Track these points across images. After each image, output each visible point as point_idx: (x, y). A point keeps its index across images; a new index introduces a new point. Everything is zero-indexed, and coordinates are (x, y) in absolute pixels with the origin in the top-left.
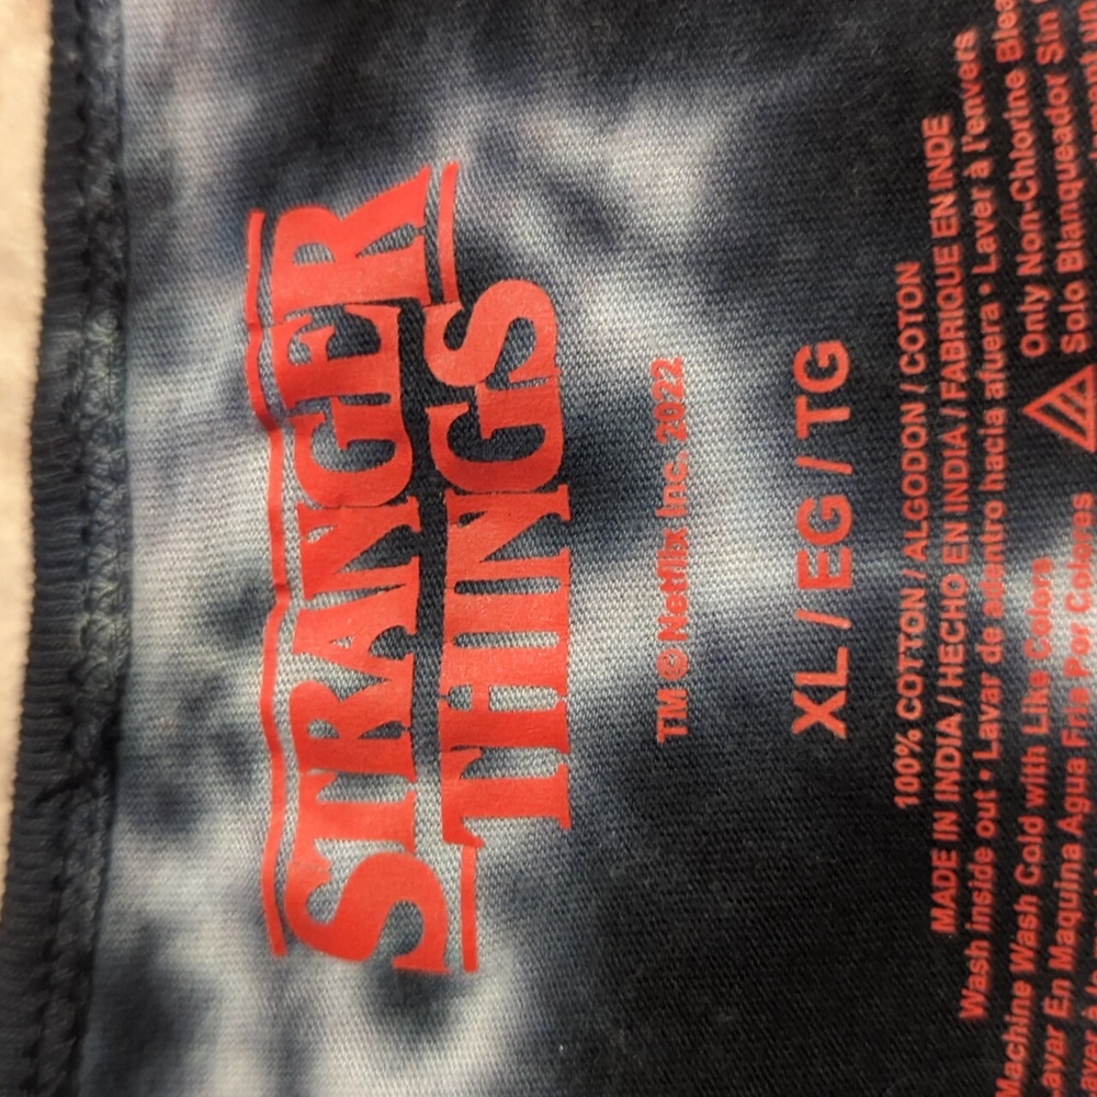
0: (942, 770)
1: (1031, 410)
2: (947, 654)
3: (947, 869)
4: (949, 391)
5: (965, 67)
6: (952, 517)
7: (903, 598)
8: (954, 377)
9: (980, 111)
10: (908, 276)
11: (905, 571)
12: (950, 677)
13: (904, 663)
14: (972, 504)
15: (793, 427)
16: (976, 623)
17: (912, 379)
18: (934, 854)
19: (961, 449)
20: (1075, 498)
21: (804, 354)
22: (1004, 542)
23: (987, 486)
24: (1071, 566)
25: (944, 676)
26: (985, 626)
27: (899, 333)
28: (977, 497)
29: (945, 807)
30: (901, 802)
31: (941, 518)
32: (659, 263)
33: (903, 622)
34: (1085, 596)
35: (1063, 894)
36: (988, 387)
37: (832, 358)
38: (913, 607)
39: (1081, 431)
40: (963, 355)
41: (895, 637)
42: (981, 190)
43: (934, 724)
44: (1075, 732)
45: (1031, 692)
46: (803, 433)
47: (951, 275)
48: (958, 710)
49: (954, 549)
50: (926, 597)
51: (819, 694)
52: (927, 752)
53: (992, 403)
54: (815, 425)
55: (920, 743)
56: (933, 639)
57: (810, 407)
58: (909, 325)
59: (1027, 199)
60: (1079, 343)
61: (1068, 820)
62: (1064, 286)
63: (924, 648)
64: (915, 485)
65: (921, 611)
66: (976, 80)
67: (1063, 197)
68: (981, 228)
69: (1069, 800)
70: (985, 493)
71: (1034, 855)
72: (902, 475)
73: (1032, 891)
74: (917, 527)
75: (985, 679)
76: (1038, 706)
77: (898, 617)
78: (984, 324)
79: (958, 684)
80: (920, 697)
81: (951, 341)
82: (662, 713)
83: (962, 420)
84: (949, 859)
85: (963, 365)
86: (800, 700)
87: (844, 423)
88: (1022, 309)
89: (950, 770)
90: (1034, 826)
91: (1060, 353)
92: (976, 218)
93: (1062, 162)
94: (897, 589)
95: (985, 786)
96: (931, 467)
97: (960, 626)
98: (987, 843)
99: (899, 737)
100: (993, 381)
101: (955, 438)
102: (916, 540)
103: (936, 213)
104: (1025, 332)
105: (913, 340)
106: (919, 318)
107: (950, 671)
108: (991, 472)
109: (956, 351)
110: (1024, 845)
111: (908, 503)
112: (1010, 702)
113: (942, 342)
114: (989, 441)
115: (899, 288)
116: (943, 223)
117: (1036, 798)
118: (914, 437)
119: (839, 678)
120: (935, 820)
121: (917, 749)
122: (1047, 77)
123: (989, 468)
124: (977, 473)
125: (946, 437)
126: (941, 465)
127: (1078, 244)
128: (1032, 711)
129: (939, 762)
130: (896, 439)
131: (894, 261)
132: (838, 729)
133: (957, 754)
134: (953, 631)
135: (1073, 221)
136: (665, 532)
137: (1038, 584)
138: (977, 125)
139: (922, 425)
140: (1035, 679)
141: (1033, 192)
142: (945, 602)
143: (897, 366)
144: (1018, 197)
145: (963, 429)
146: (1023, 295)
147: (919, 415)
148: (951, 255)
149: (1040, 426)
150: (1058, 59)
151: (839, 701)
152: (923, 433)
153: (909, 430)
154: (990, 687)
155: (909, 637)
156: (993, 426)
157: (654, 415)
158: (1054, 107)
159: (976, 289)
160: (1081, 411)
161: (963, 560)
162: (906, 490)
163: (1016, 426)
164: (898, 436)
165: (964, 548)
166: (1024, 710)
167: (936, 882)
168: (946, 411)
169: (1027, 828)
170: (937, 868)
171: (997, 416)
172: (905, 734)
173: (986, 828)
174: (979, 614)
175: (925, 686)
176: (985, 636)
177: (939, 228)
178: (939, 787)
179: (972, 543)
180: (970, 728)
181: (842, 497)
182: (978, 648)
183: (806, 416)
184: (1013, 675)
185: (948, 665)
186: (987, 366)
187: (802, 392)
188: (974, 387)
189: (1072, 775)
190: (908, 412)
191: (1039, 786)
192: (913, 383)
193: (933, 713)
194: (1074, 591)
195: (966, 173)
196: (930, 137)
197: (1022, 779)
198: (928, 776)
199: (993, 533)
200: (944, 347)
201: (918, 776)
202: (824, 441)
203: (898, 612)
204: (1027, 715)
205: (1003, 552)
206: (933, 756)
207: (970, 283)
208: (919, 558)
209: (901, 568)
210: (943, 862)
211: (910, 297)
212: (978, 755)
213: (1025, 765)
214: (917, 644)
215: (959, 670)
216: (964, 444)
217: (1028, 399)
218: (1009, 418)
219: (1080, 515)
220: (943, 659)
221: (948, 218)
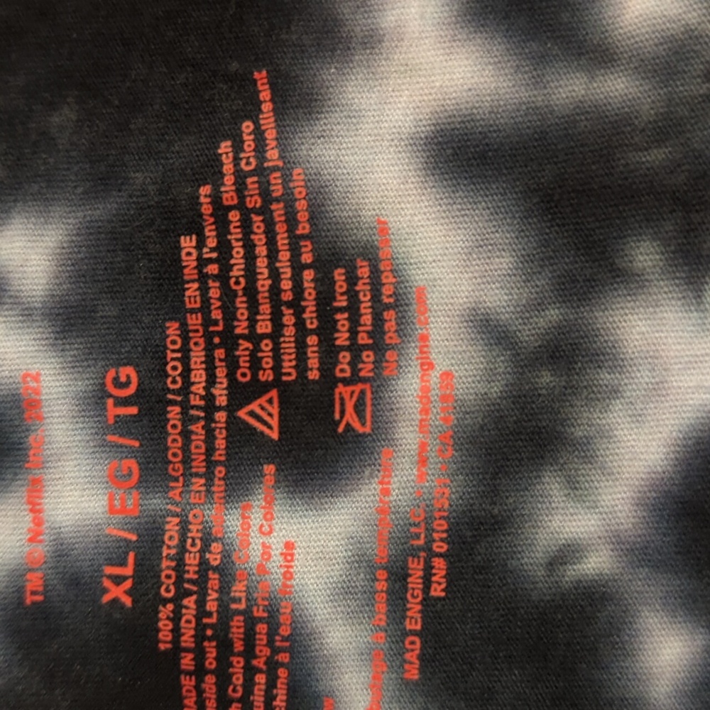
0: (185, 628)
1: (242, 414)
2: (189, 558)
3: (190, 686)
4: (195, 400)
5: (205, 206)
6: (197, 475)
7: (168, 523)
8: (197, 391)
9: (214, 233)
10: (172, 329)
11: (169, 507)
12: (191, 572)
13: (165, 564)
14: (208, 468)
15: (105, 416)
16: (207, 540)
17: (174, 392)
18: (182, 677)
19: (201, 435)
20: (265, 467)
21: (111, 374)
22: (226, 491)
23: (216, 457)
24: (263, 508)
25: (188, 572)
26: (213, 541)
27: (167, 363)
28: (210, 464)
29: (187, 650)
30: (162, 647)
31: (191, 475)
32: (27, 313)
33: (166, 538)
34: (270, 526)
35: (255, 703)
36: (218, 398)
37: (128, 377)
38: (172, 528)
39: (270, 427)
40: (204, 378)
41: (162, 547)
42: (214, 281)
43: (182, 600)
44: (261, 608)
45: (237, 582)
46: (111, 421)
47: (197, 331)
48: (195, 593)
49: (198, 494)
50: (180, 522)
51: (118, 580)
52: (176, 618)
53: (220, 409)
54: (118, 416)
55: (173, 612)
56: (182, 549)
57: (115, 405)
58: (173, 359)
59: (239, 288)
60: (269, 375)
61: (258, 660)
62: (261, 341)
63: (177, 554)
64: (175, 455)
65: (177, 531)
66: (211, 215)
67: (260, 289)
68: (214, 304)
69: (257, 649)
70: (216, 461)
71: (238, 680)
72: (167, 449)
73: (239, 701)
74: (176, 480)
75: (210, 574)
76: (241, 591)
77: (164, 534)
78: (217, 360)
79: (196, 577)
80: (174, 584)
81: (198, 369)
82: (29, 586)
83: (202, 418)
84: (190, 680)
85: (204, 384)
86: (107, 583)
87: (135, 416)
88: (237, 353)
89: (190, 629)
90: (238, 663)
91: (258, 380)
92: (211, 298)
93: (260, 268)
94: (165, 517)
95: (210, 639)
96: (184, 444)
97: (198, 542)
98: (211, 672)
99: (161, 608)
100: (221, 395)
101: (198, 428)
102: (176, 487)
103: (187, 293)
104: (239, 367)
105: (175, 368)
106: (179, 355)
107: (192, 569)
108: (218, 449)
109: (199, 376)
110: (234, 674)
111: (171, 466)
112: (224, 589)
113: (193, 370)
114: (218, 430)
115: (168, 336)
116: (192, 299)
117: (239, 646)
118: (174, 426)
119: (128, 571)
120: (182, 658)
121: (171, 615)
122: (253, 216)
123: (217, 447)
124: (210, 450)
125: (192, 428)
126: (190, 444)
127: (269, 317)
128: (237, 594)
129: (183, 623)
130: (164, 427)
131: (165, 320)
132: (128, 601)
133: (193, 620)
134: (193, 545)
135: (266, 303)
136: (30, 477)
137: (244, 517)
138: (212, 242)
139: (179, 420)
140: (240, 575)
141: (243, 285)
142: (190, 527)
143: (166, 383)
144: (234, 287)
145: (203, 423)
146: (238, 345)
147: (177, 414)
148: (197, 319)
149: (247, 424)
150: (258, 205)
151: (128, 584)
152: (179, 424)
153: (172, 422)
154: (214, 579)
155: (169, 547)
156: (219, 422)
157: (23, 405)
158: (256, 234)
159: (212, 339)
160: (270, 415)
161: (202, 501)
162: (170, 457)
163: (233, 422)
164: (166, 425)
165: (203, 494)
166: (232, 594)
167: (184, 693)
168: (192, 412)
169: (235, 663)
170: (185, 685)
171: (221, 416)
172: (164, 606)
173: (211, 663)
174: (210, 534)
175: (177, 577)
176: (212, 548)
177: (190, 302)
178: (183, 638)
179: (208, 491)
180: (201, 603)
181: (133, 460)
182: (208, 556)
183: (113, 411)
184: (226, 572)
185: (190, 565)
186: (218, 386)
187: (110, 396)
188: (209, 398)
189: (260, 633)
190: (172, 411)
191: (240, 639)
192: (174, 394)
193: (182, 594)
194: (265, 523)
195: (205, 271)
196: (185, 248)
197: (231, 635)
198: (176, 631)
199: (218, 486)
200: (193, 373)
201: (172, 631)
202: (123, 426)
203: (164, 531)
204: (234, 597)
205: (225, 497)
206: (180, 619)
207: (208, 337)
208: (178, 499)
209: (167, 504)
210: (187, 683)
211: (174, 342)
212: (205, 621)
213: (233, 627)
214: (173, 552)
215: (197, 569)
216: (203, 432)
217: (241, 407)
218: (228, 417)
219: (267, 477)
220: (187, 561)
221: (195, 297)
